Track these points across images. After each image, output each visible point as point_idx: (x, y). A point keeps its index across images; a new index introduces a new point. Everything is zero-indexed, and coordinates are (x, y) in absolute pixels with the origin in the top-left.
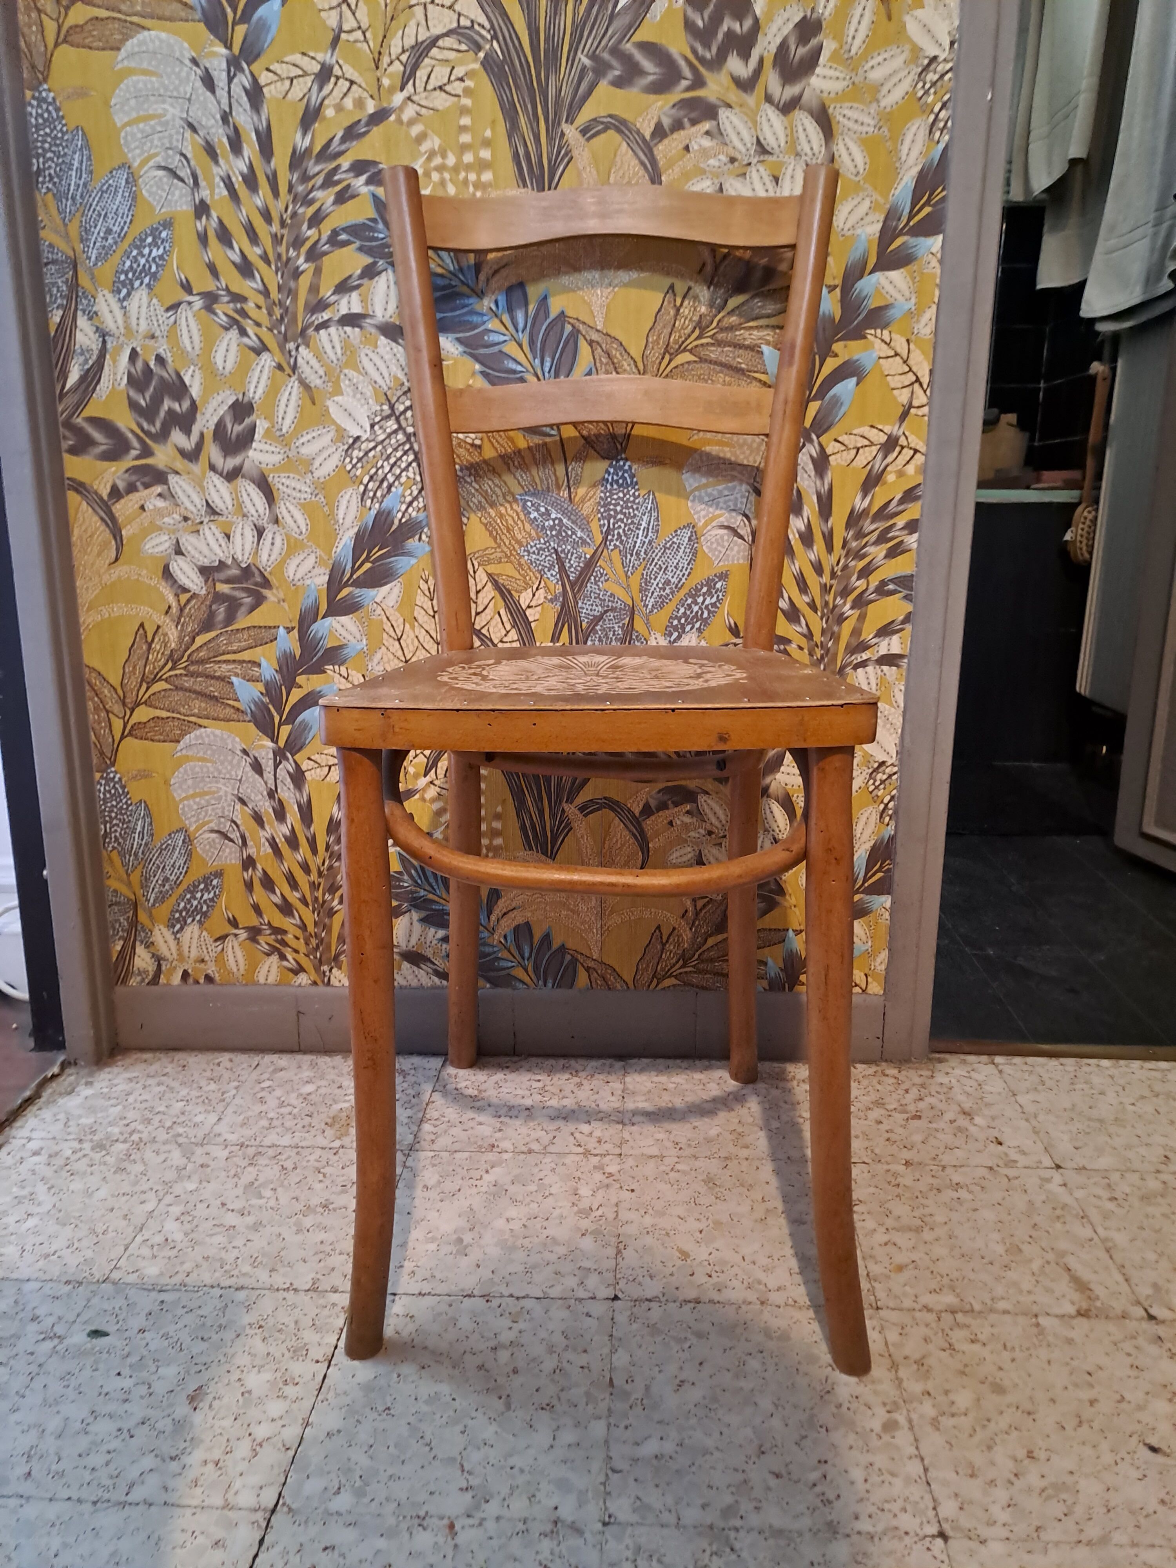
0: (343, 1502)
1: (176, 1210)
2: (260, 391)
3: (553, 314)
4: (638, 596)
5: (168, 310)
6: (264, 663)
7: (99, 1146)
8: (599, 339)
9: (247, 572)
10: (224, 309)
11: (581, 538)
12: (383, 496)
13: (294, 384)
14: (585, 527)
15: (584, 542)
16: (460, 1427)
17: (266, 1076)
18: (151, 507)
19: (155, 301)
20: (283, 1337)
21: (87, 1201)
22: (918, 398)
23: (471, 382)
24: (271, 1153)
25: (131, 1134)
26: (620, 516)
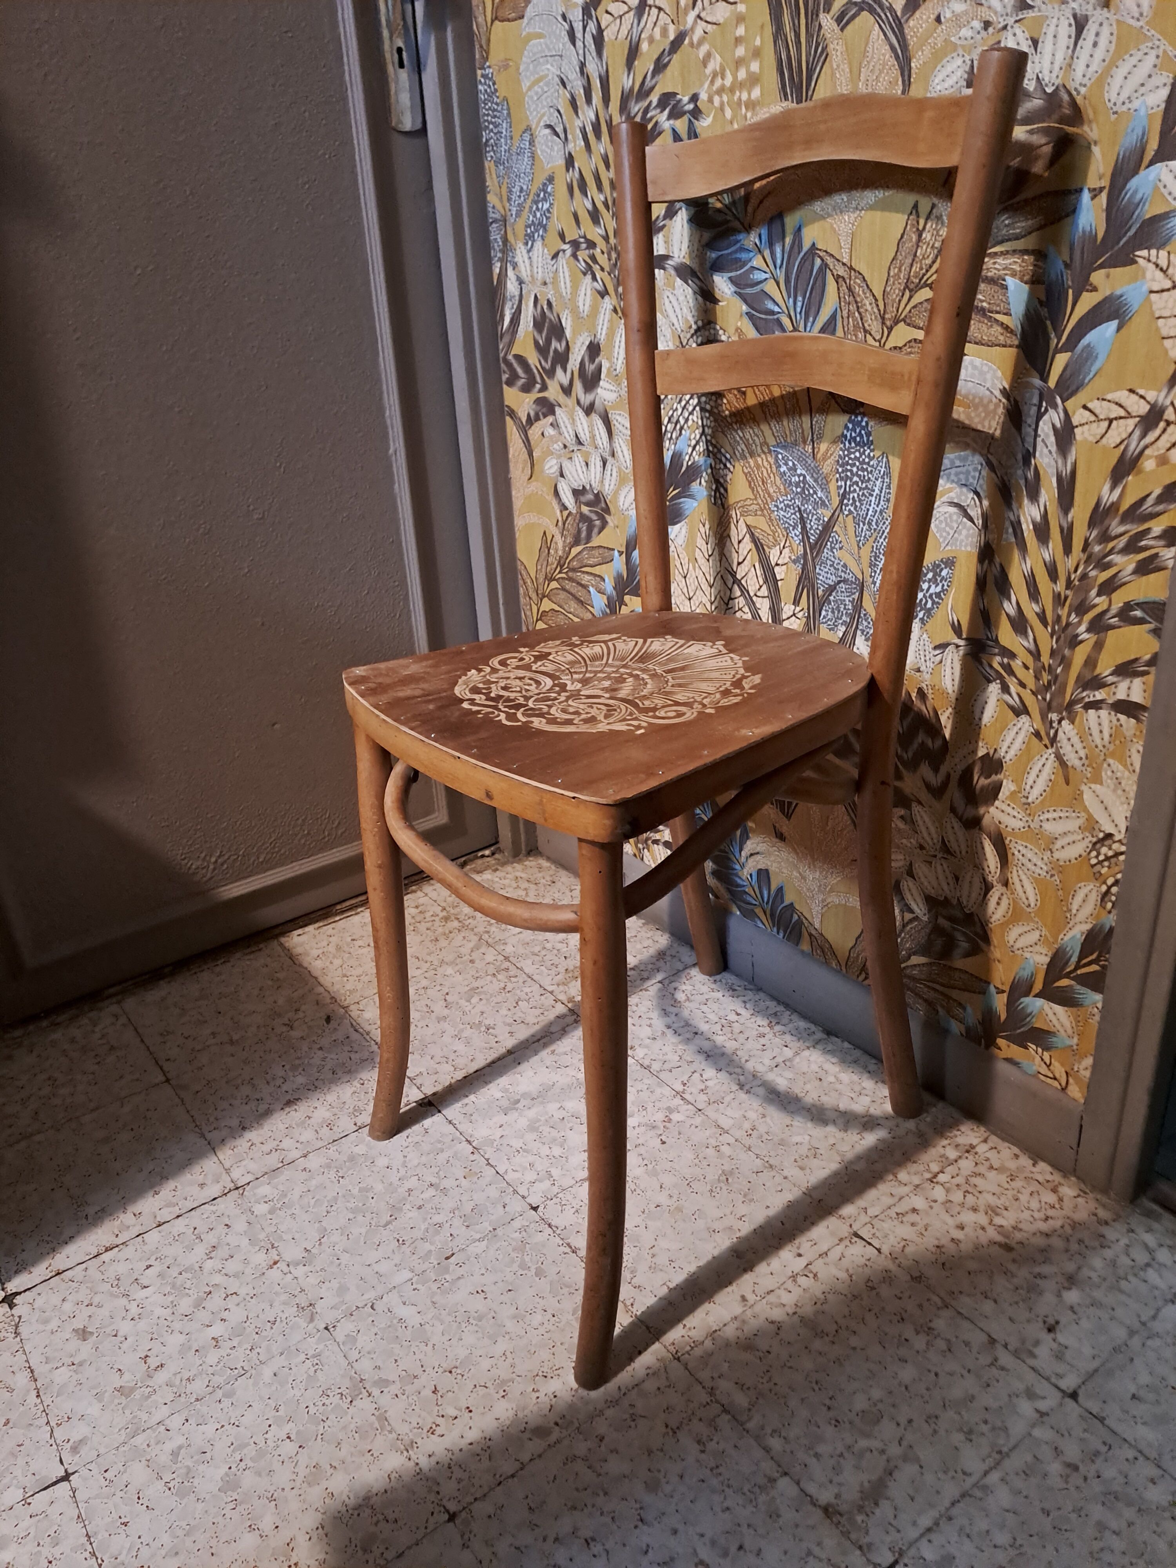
0: (262, 1209)
2: (604, 333)
3: (806, 246)
4: (868, 571)
5: (553, 258)
6: (607, 578)
8: (845, 275)
9: (598, 498)
10: (583, 254)
11: (820, 498)
12: (677, 438)
13: (623, 325)
14: (825, 488)
15: (823, 504)
16: (352, 1216)
18: (548, 434)
19: (546, 250)
23: (739, 324)
24: (514, 973)
26: (855, 479)
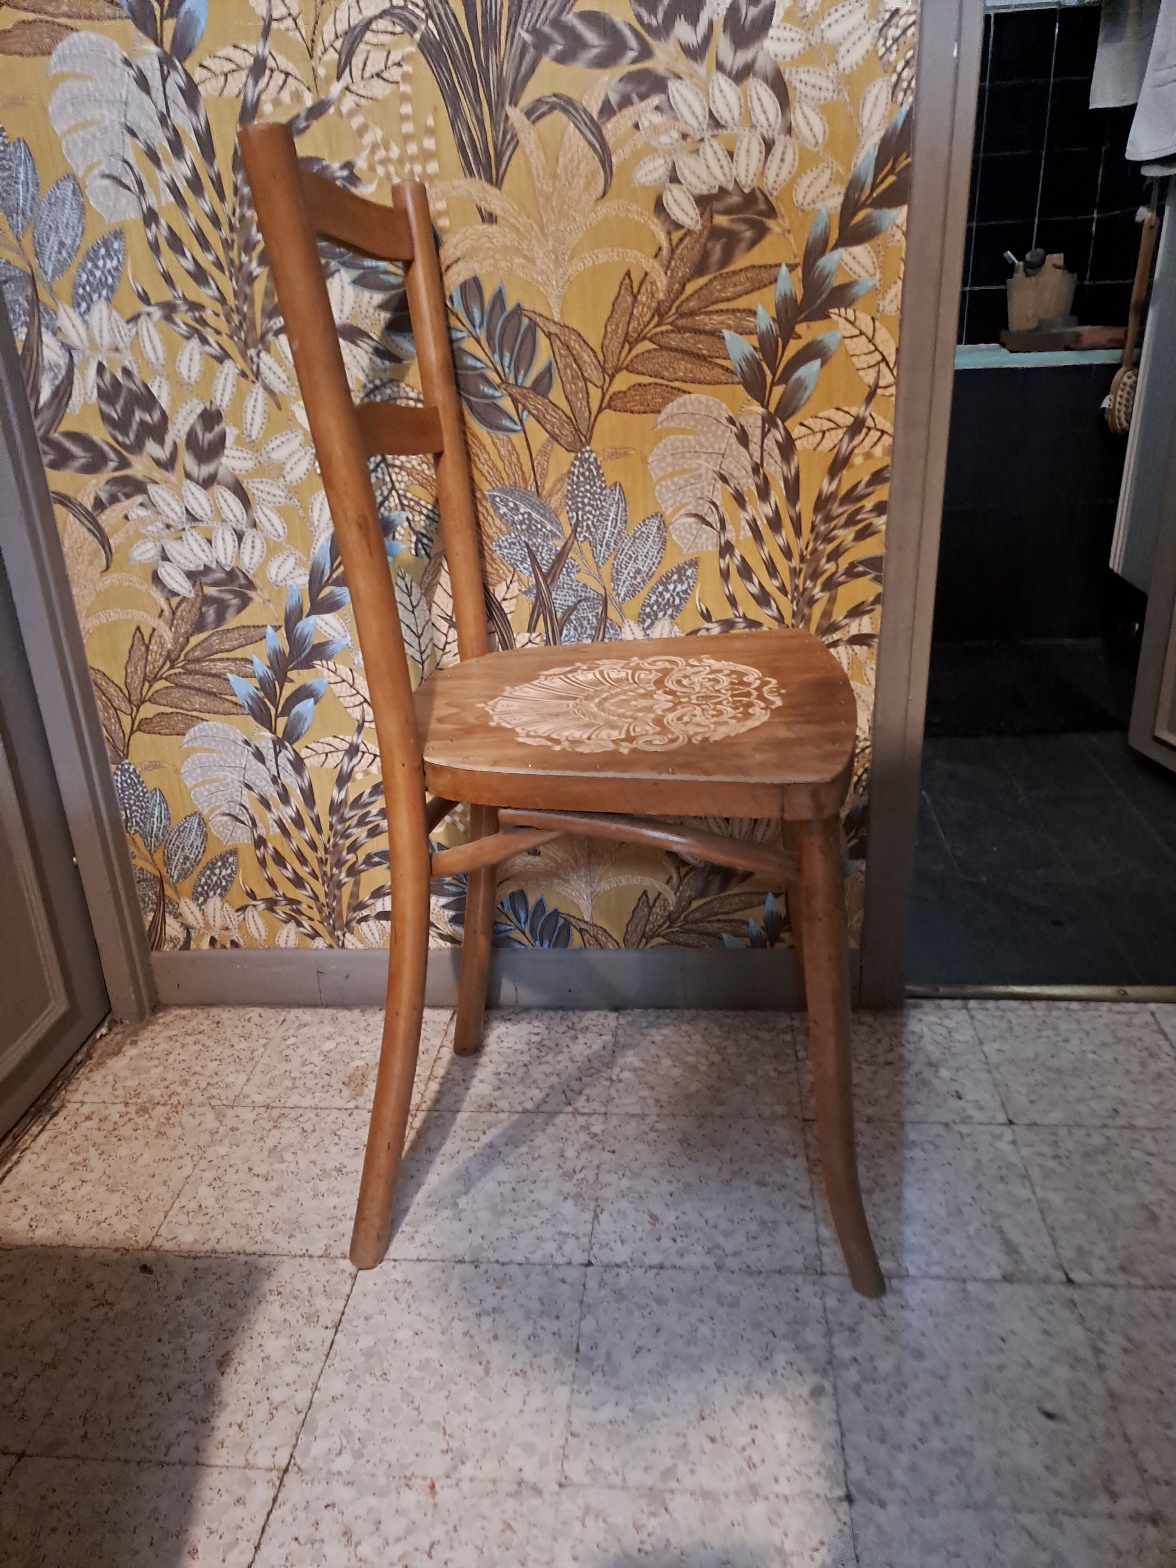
0: (344, 1462)
1: (209, 1176)
2: (226, 399)
3: (510, 305)
4: (610, 586)
5: (128, 322)
6: (255, 659)
7: (143, 1110)
8: (558, 332)
9: (232, 575)
10: (183, 317)
11: (551, 531)
13: (258, 389)
14: (555, 520)
15: (554, 535)
16: (445, 1393)
17: (291, 1032)
18: (134, 516)
19: (115, 313)
20: (298, 1304)
21: (132, 1167)
22: (884, 377)
24: (293, 1114)
25: (170, 1096)
26: (588, 508)
